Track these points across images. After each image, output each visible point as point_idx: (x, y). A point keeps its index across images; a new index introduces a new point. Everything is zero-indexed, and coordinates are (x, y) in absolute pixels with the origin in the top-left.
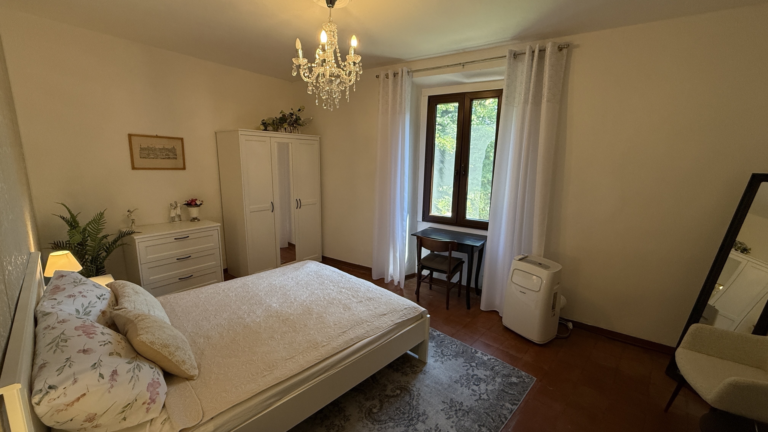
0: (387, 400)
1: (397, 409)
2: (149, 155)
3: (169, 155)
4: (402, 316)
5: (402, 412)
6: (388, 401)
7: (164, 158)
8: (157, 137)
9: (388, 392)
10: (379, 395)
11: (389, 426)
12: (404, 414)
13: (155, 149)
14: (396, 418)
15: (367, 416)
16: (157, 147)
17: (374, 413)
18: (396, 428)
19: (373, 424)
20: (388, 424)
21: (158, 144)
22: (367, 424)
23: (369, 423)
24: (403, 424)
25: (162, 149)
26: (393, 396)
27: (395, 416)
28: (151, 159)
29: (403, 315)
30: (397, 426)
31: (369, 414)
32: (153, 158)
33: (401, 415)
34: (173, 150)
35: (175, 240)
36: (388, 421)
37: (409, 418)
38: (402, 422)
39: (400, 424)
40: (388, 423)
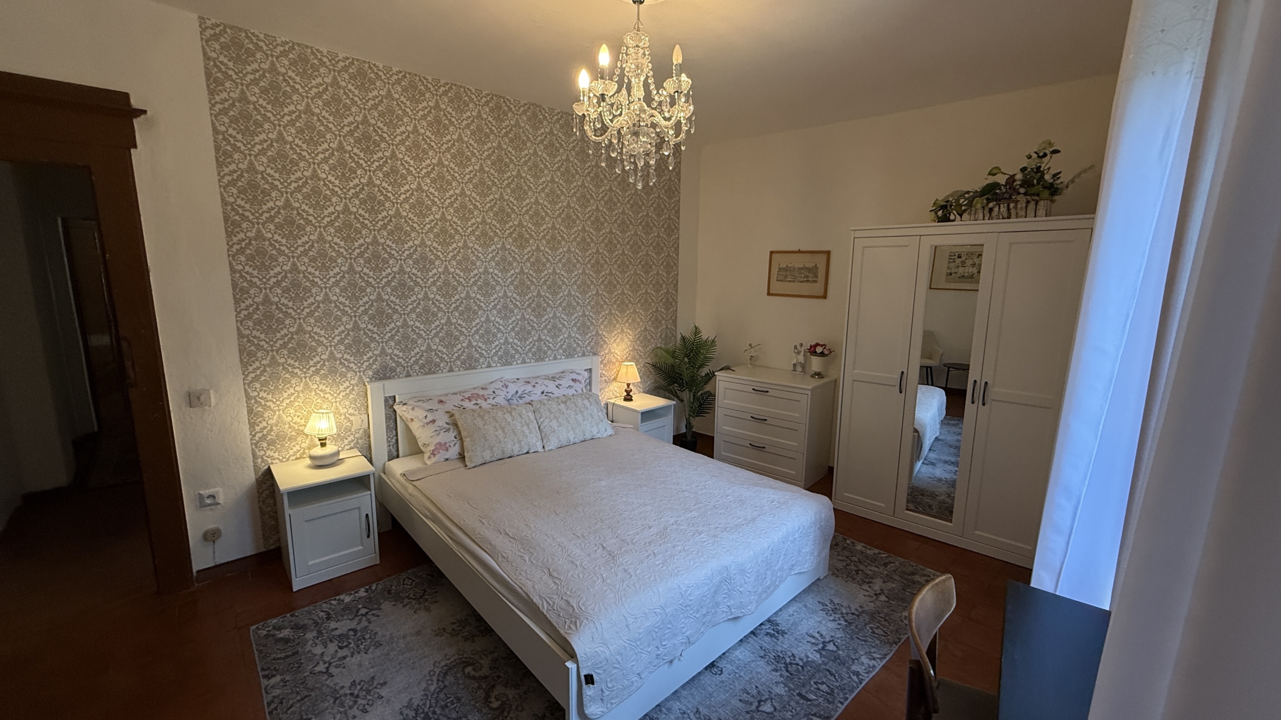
0: (484, 686)
1: (459, 699)
2: (786, 277)
3: (808, 277)
4: (546, 601)
5: (449, 705)
6: (479, 687)
7: (802, 282)
8: (799, 252)
9: (499, 690)
10: (499, 677)
11: (432, 684)
12: (444, 707)
13: (794, 268)
14: (442, 696)
15: (463, 659)
16: (796, 267)
17: (465, 667)
18: (423, 693)
19: (446, 665)
20: (435, 684)
21: (798, 262)
22: (449, 659)
23: (448, 662)
24: (425, 704)
25: (802, 268)
26: (487, 696)
27: (446, 694)
28: (787, 283)
29: (551, 602)
30: (426, 695)
31: (464, 662)
32: (790, 281)
33: (443, 703)
34: (814, 270)
35: (753, 391)
36: (441, 683)
37: (430, 714)
38: (428, 702)
39: (426, 699)
40: (437, 684)
